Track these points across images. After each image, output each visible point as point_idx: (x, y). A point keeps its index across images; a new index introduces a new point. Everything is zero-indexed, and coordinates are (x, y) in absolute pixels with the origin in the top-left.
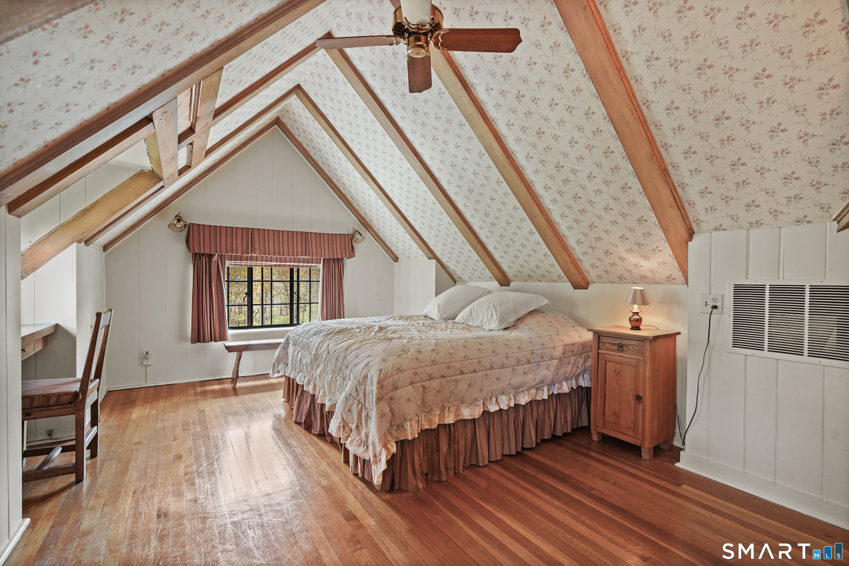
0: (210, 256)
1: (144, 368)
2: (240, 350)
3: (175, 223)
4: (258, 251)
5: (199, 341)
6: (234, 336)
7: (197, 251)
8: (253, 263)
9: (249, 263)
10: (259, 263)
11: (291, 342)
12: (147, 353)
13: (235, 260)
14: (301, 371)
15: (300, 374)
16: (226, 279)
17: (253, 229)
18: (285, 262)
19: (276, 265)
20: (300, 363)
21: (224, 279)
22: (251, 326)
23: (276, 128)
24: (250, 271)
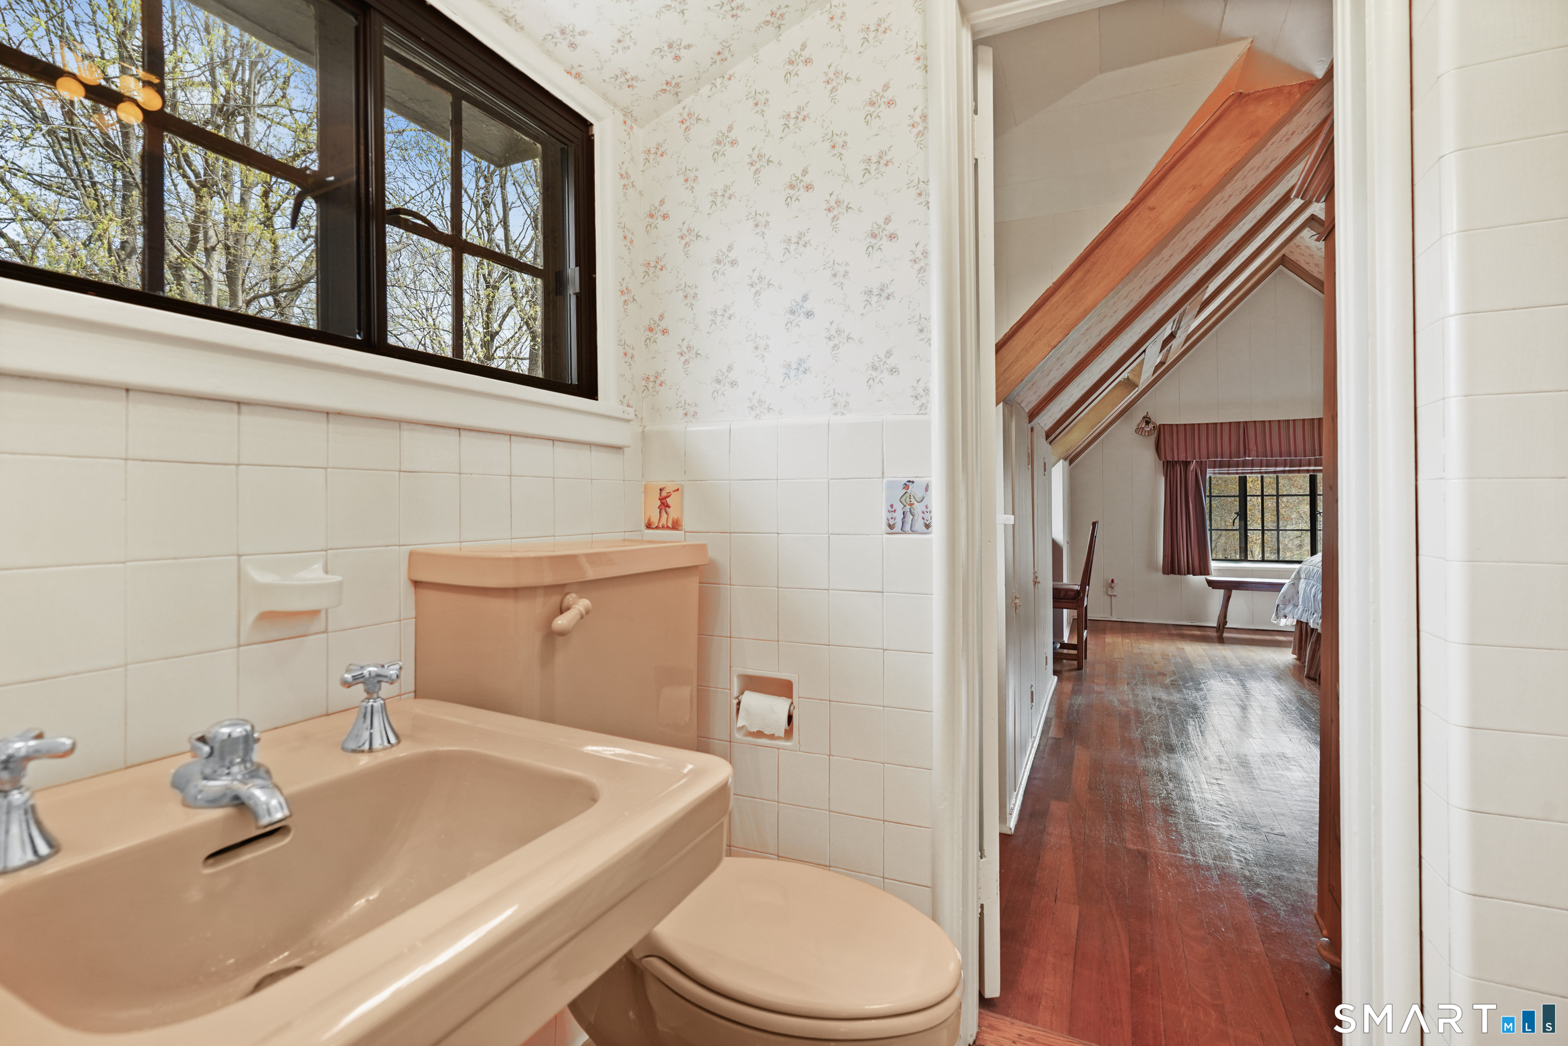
0: (1186, 464)
1: (1109, 597)
2: (1229, 587)
3: (1143, 426)
4: (1253, 452)
5: (1173, 572)
6: (1219, 570)
7: (1169, 459)
8: (1248, 469)
9: (1240, 470)
10: (1256, 469)
11: (1303, 575)
12: (1113, 581)
13: (1220, 467)
14: (1316, 611)
15: (1314, 616)
16: (1208, 494)
17: (1246, 422)
18: (1300, 466)
19: (1284, 472)
20: (1314, 600)
21: (1205, 493)
22: (1245, 559)
23: (1281, 270)
24: (1243, 482)
